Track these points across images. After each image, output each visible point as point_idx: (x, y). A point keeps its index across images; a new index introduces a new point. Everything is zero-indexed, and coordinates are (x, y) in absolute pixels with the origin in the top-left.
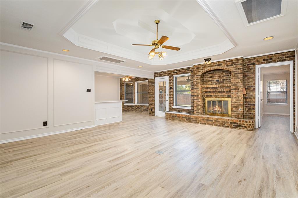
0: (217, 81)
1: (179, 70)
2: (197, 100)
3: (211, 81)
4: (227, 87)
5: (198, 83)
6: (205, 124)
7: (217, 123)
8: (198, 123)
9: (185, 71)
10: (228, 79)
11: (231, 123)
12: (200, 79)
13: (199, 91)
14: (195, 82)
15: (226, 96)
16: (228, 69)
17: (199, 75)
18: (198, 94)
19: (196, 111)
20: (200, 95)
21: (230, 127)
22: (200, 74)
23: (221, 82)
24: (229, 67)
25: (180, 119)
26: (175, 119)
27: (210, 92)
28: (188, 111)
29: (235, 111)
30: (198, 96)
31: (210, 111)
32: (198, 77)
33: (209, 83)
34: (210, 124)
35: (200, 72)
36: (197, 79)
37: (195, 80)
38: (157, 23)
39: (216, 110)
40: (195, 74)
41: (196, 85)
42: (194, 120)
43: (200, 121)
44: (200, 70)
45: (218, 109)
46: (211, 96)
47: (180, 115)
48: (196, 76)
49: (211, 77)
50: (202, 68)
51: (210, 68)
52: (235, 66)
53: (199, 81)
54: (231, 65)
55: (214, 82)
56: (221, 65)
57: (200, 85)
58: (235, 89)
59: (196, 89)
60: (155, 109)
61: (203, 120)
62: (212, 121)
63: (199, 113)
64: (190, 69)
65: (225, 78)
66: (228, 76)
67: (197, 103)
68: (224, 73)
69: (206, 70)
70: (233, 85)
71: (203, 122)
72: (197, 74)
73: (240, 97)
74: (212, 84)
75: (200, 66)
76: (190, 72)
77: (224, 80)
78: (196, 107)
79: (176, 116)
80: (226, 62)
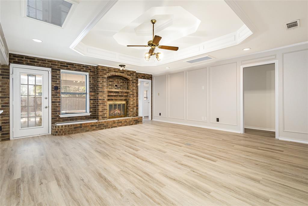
0: (116, 86)
1: (73, 65)
2: (102, 104)
3: (111, 85)
4: (126, 93)
5: (104, 86)
6: (116, 127)
7: (125, 124)
8: (110, 127)
9: (82, 68)
10: (124, 86)
11: (134, 121)
12: (106, 82)
13: (104, 94)
14: (101, 85)
15: (124, 100)
16: (128, 77)
17: (105, 78)
18: (104, 98)
19: (101, 116)
20: (105, 99)
21: (134, 124)
22: (106, 76)
23: (119, 87)
24: (128, 76)
25: (88, 129)
26: (79, 131)
27: (112, 96)
28: (86, 118)
29: (132, 112)
30: (104, 100)
31: (111, 114)
32: (104, 80)
33: (109, 87)
34: (120, 126)
35: (106, 74)
36: (103, 82)
37: (101, 82)
38: (153, 23)
39: (116, 113)
40: (101, 76)
41: (101, 88)
42: (105, 126)
43: (111, 125)
44: (106, 72)
45: (118, 112)
46: (112, 99)
47: (87, 123)
48: (102, 78)
49: (111, 81)
50: (107, 71)
51: (115, 73)
52: (132, 76)
53: (105, 84)
54: (130, 75)
55: (114, 87)
56: (124, 73)
57: (106, 88)
58: (132, 94)
59: (102, 92)
60: (9, 125)
61: (114, 123)
62: (121, 122)
63: (105, 117)
64: (88, 67)
65: (121, 84)
66: (124, 83)
67: (102, 107)
68: (121, 80)
69: (111, 74)
70: (131, 91)
71: (114, 125)
72: (102, 76)
73: (135, 101)
74: (112, 88)
75: (106, 68)
76: (89, 71)
77: (121, 86)
78: (102, 112)
79: (81, 127)
80: (127, 71)
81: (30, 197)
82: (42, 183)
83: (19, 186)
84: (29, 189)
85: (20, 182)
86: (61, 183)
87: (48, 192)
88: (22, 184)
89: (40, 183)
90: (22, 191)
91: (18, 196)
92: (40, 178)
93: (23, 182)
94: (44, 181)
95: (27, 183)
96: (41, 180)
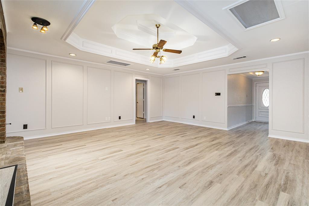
38: (158, 27)
81: (279, 172)
82: (266, 174)
83: (285, 184)
84: (278, 176)
85: (283, 187)
86: (253, 166)
87: (266, 168)
88: (282, 183)
89: (267, 175)
90: (283, 178)
91: (287, 177)
92: (264, 178)
93: (280, 185)
94: (263, 174)
95: (277, 181)
96: (265, 176)
